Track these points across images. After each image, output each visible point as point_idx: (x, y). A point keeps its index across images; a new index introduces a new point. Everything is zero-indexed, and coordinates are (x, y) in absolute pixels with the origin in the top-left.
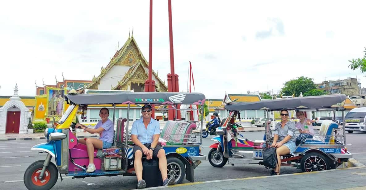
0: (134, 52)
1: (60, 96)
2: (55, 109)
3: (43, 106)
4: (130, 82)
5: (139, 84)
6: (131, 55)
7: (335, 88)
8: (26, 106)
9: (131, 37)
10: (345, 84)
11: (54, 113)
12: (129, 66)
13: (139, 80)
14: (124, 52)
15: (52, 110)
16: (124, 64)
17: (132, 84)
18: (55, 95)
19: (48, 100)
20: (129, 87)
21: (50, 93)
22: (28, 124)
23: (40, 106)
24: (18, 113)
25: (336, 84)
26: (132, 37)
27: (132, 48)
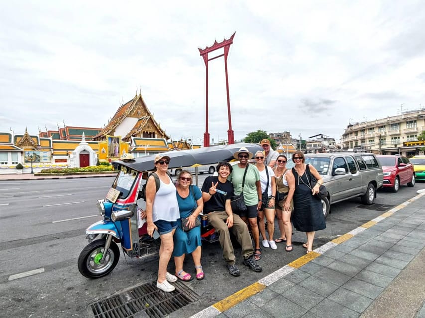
0: (141, 107)
1: (116, 142)
2: (113, 152)
3: (104, 150)
4: (142, 131)
5: (149, 132)
6: (139, 109)
7: (278, 138)
8: (93, 150)
9: (138, 95)
10: (283, 135)
11: (113, 155)
12: (138, 118)
13: (149, 129)
14: (134, 106)
15: (111, 152)
16: (134, 116)
17: (144, 132)
18: (113, 141)
19: (108, 145)
20: (142, 135)
21: (109, 140)
22: (96, 162)
23: (102, 150)
24: (88, 155)
25: (278, 136)
26: (140, 95)
27: (140, 104)
